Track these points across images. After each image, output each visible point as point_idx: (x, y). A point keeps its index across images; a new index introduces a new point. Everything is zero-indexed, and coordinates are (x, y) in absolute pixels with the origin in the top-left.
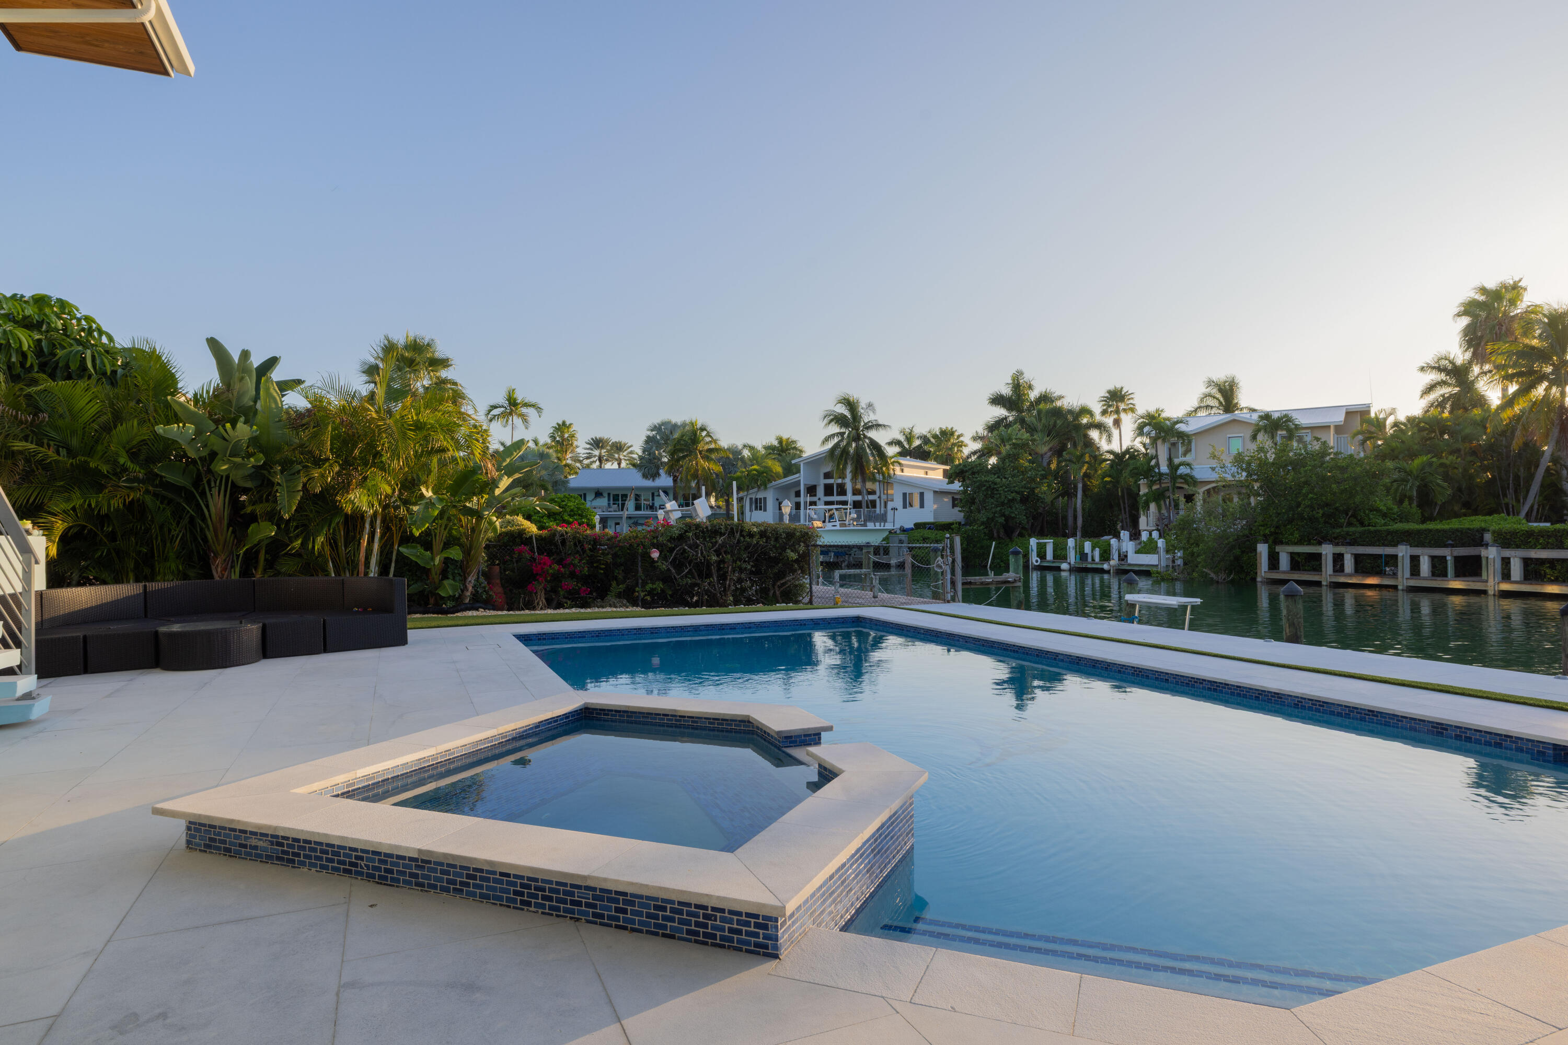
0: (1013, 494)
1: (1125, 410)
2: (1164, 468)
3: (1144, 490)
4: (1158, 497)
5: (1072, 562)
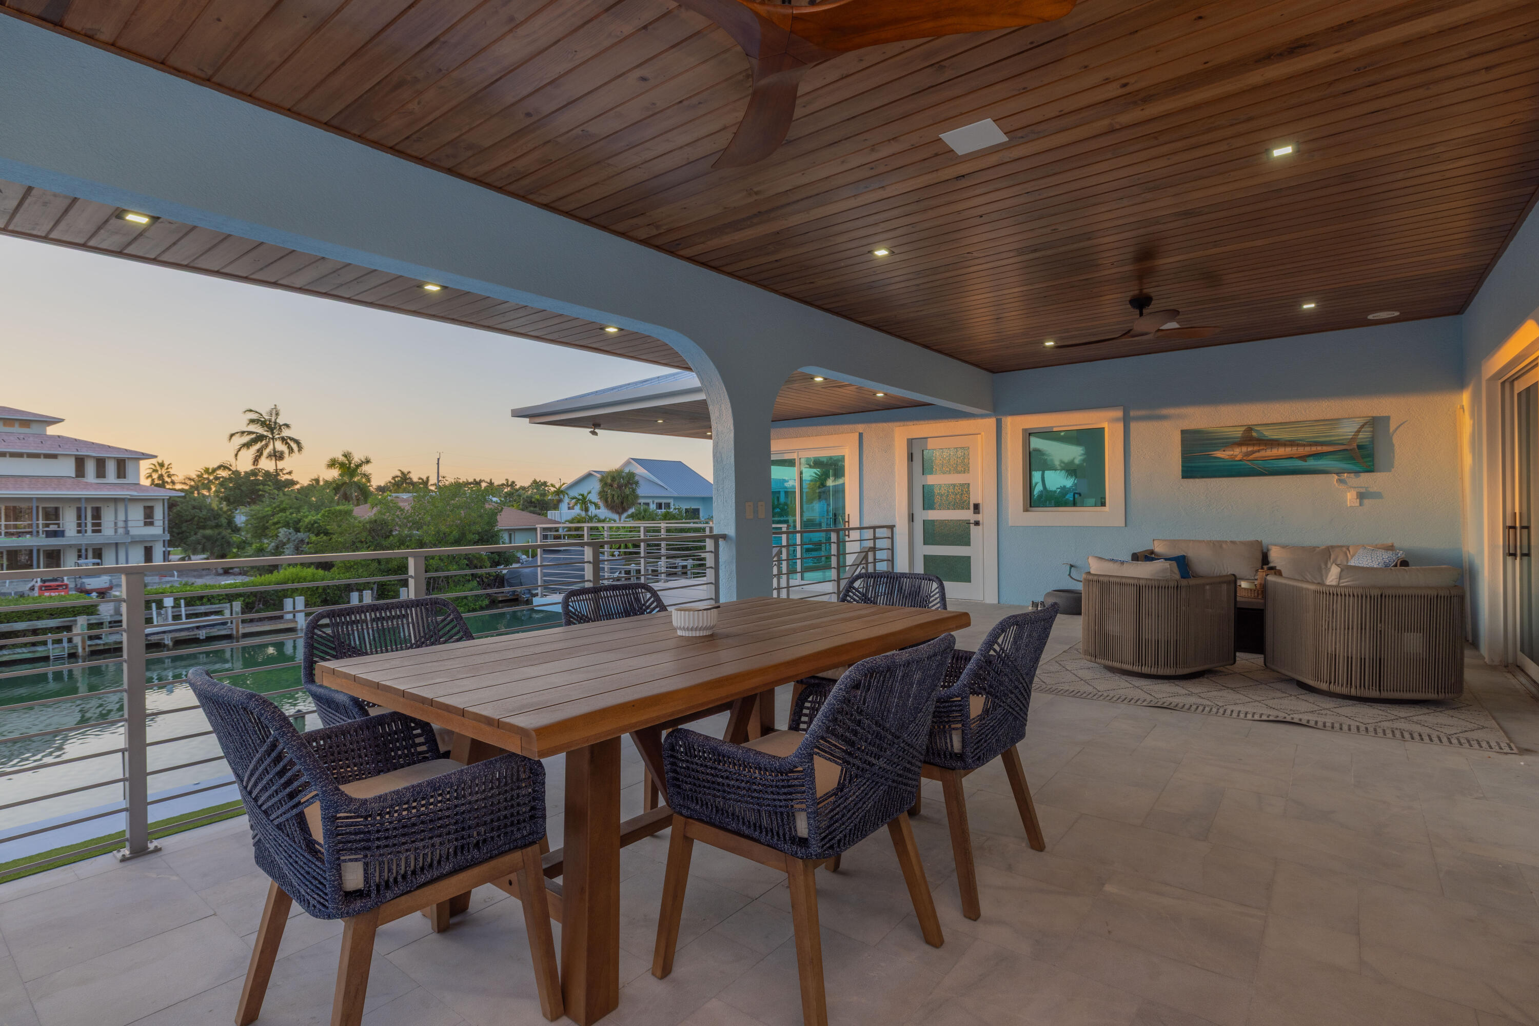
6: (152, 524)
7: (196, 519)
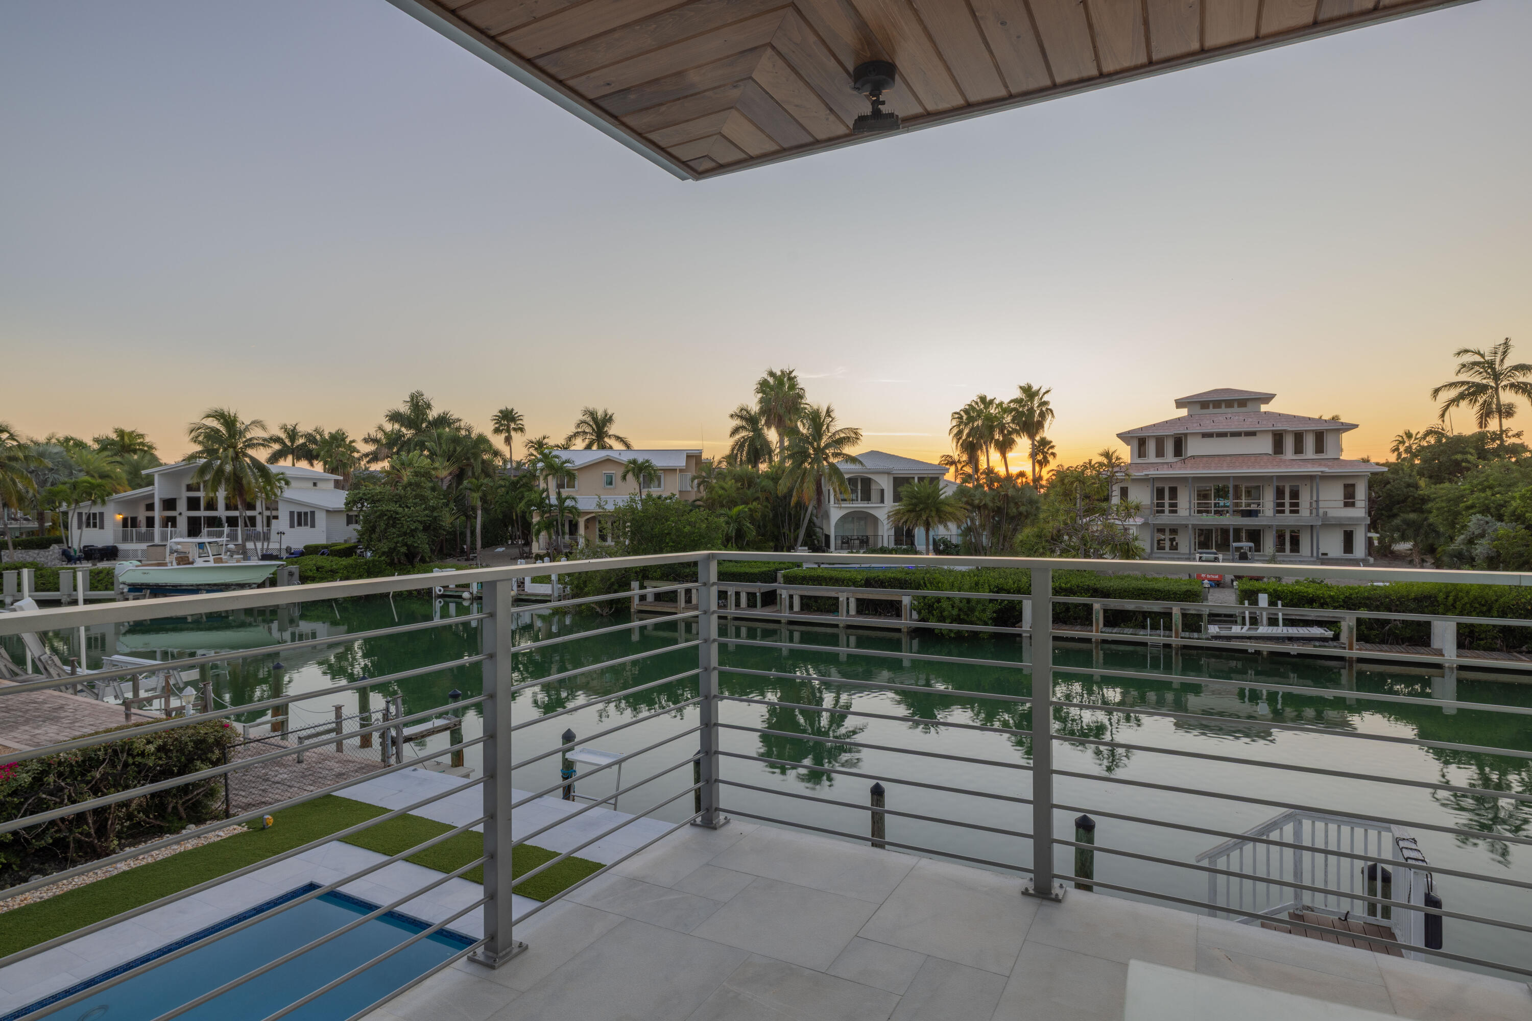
0: (415, 525)
1: (515, 429)
2: (553, 500)
3: (536, 519)
4: (548, 525)
5: (475, 592)
6: (1353, 505)
7: (1410, 499)
